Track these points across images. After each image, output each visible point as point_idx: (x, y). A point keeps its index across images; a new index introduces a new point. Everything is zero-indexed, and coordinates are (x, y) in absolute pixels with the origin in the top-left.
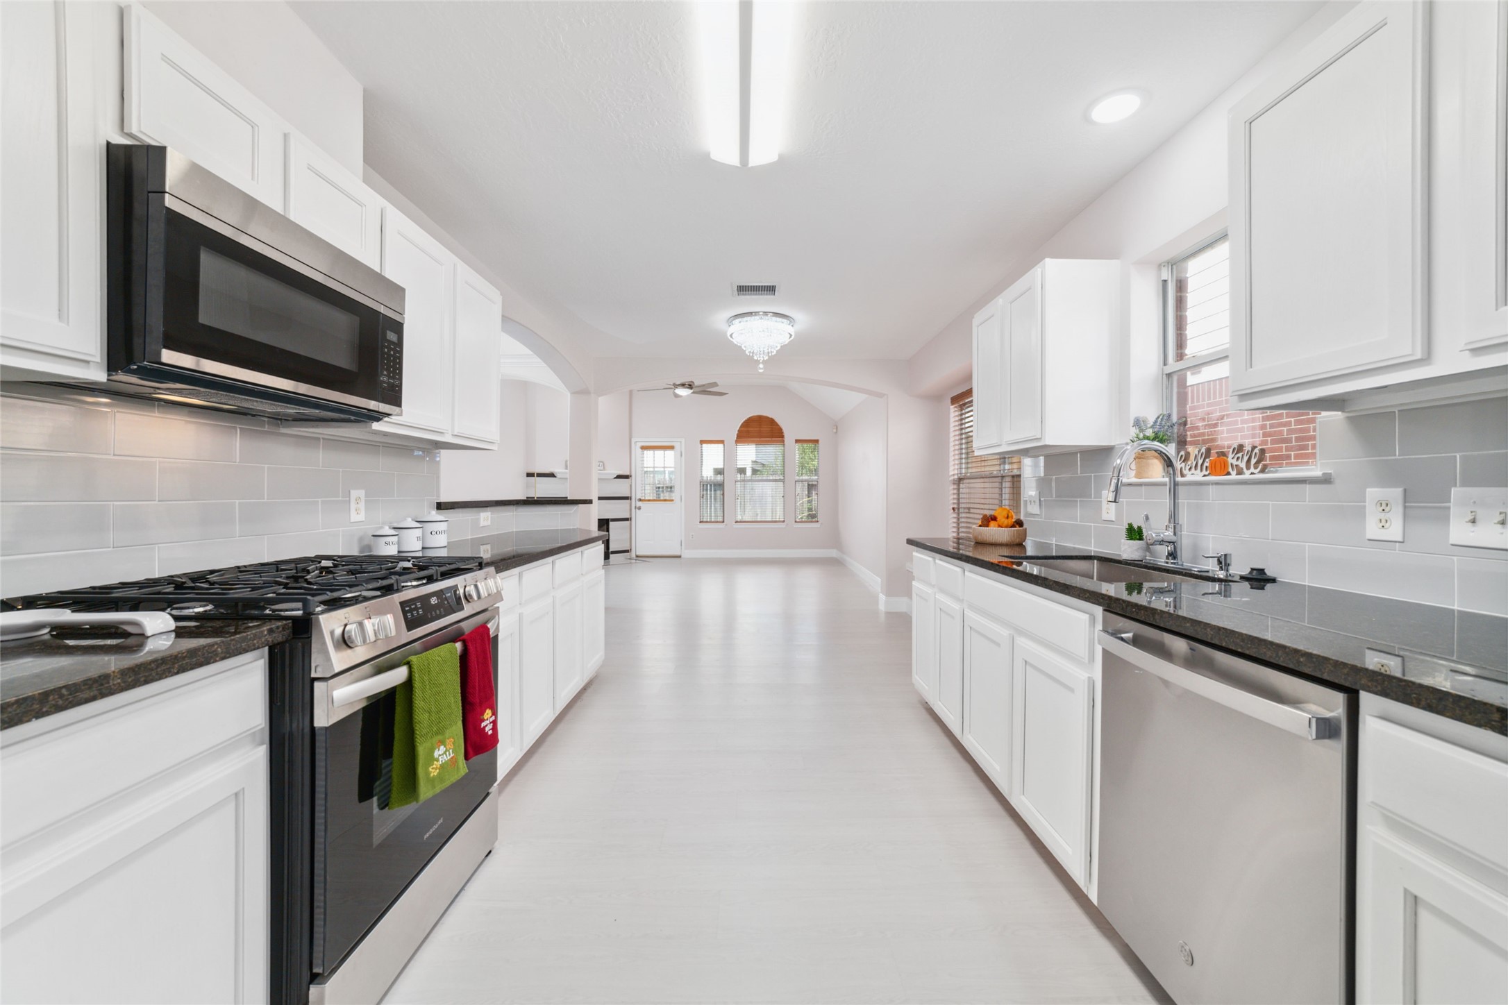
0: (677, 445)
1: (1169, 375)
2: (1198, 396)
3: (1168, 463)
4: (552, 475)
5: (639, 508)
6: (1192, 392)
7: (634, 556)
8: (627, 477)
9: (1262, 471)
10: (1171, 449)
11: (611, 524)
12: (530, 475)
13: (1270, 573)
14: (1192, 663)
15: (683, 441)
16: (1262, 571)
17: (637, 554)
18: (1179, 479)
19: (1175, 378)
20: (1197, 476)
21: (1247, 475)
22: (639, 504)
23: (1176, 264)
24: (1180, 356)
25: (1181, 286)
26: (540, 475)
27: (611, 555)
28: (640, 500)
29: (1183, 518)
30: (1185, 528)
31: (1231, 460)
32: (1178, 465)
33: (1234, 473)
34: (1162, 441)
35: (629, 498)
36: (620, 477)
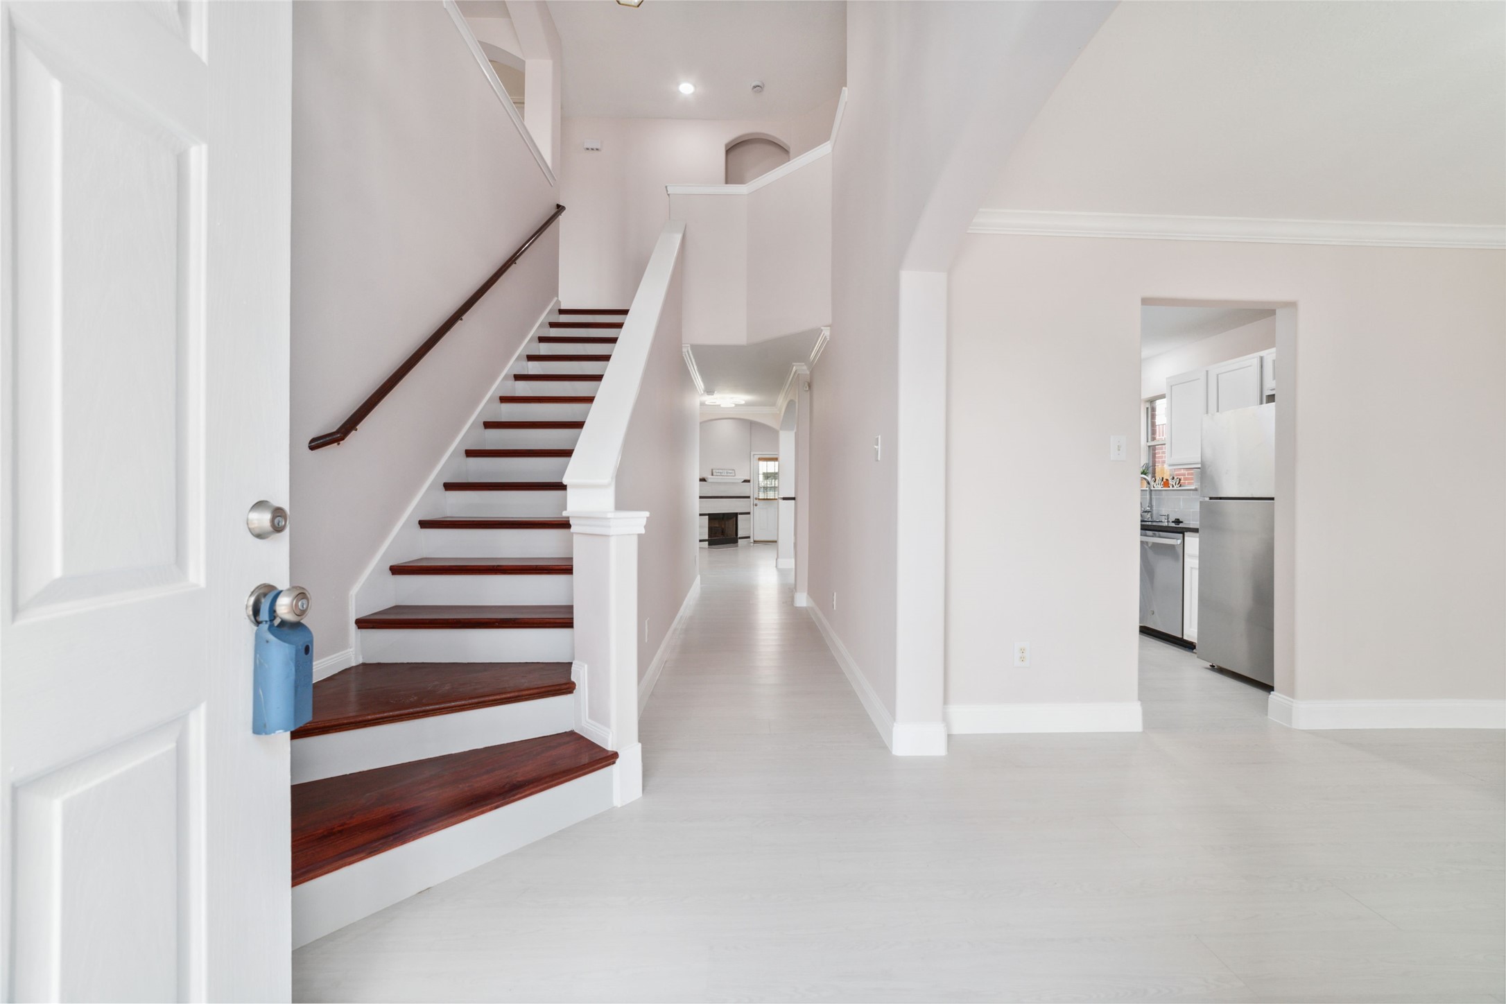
1: (1149, 447)
2: (1163, 433)
3: (1149, 483)
5: (756, 505)
6: (1159, 428)
7: (752, 541)
8: (749, 481)
9: (1180, 486)
10: (1149, 478)
11: (739, 516)
13: (1181, 520)
14: (1154, 536)
16: (1178, 519)
17: (754, 538)
18: (1152, 488)
19: (1151, 448)
20: (1159, 487)
21: (1175, 488)
22: (756, 502)
23: (1152, 401)
24: (1154, 439)
25: (1153, 410)
27: (739, 540)
28: (756, 499)
29: (1154, 503)
30: (1154, 507)
31: (1170, 482)
32: (1152, 483)
33: (1171, 487)
34: (1145, 474)
35: (749, 497)
36: (745, 481)
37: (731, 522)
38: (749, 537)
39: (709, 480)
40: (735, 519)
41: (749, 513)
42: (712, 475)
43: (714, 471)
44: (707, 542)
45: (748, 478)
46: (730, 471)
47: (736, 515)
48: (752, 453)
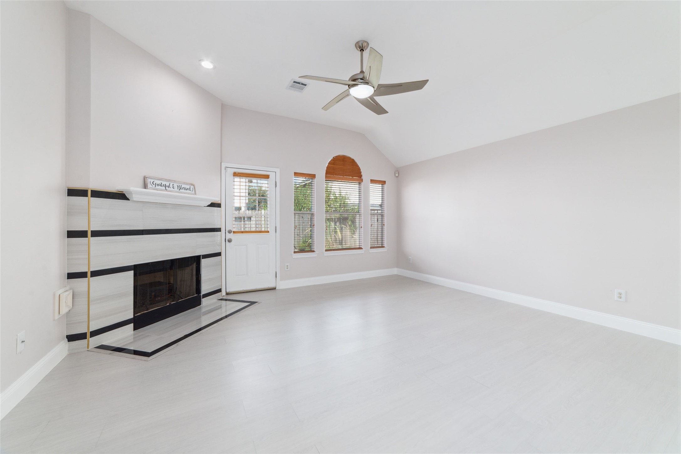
0: (272, 175)
4: (121, 196)
5: (230, 241)
7: (225, 295)
8: (218, 205)
11: (204, 262)
12: (72, 192)
15: (278, 171)
17: (228, 291)
22: (229, 236)
26: (97, 194)
28: (230, 232)
35: (219, 230)
36: (213, 205)
37: (188, 272)
38: (219, 291)
39: (134, 197)
40: (194, 265)
41: (219, 254)
42: (145, 186)
43: (149, 181)
44: (132, 325)
45: (216, 200)
46: (188, 187)
47: (197, 260)
48: (224, 165)
